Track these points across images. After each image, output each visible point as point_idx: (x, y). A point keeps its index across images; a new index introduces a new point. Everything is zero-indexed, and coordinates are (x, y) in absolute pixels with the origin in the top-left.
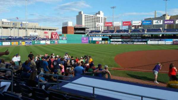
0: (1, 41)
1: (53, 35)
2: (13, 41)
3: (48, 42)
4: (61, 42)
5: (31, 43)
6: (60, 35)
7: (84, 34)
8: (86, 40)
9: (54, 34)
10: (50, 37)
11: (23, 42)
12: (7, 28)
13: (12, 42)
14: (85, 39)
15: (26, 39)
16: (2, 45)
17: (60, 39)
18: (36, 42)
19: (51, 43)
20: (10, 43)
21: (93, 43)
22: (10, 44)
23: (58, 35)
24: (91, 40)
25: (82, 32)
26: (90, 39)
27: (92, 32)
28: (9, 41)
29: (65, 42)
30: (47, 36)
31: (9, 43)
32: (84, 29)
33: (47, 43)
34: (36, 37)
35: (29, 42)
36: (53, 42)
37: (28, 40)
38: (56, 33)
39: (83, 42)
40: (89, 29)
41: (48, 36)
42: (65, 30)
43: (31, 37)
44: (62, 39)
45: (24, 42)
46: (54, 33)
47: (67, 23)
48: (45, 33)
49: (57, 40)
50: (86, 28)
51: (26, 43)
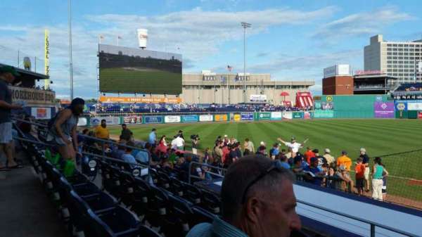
0: (197, 114)
1: (301, 99)
2: (218, 114)
3: (289, 115)
4: (318, 114)
5: (251, 116)
6: (317, 98)
7: (382, 92)
8: (386, 110)
9: (303, 97)
10: (293, 104)
11: (236, 116)
12: (209, 87)
13: (216, 116)
14: (384, 106)
15: (241, 110)
16: (199, 121)
17: (315, 108)
19: (294, 117)
20: (212, 116)
21: (409, 118)
22: (212, 119)
23: (312, 97)
24: (403, 109)
25: (376, 87)
26: (401, 107)
27: (403, 87)
28: (211, 114)
29: (329, 114)
30: (286, 102)
31: (210, 118)
32: (381, 81)
33: (284, 116)
34: (265, 104)
35: (247, 114)
36: (300, 114)
37: (245, 110)
38: (309, 93)
40: (395, 79)
41: (290, 102)
42: (330, 85)
43: (252, 104)
44: (322, 108)
45: (239, 116)
46: (303, 95)
47: (334, 69)
48: (284, 94)
49: (310, 109)
50: (388, 78)
51: (243, 116)
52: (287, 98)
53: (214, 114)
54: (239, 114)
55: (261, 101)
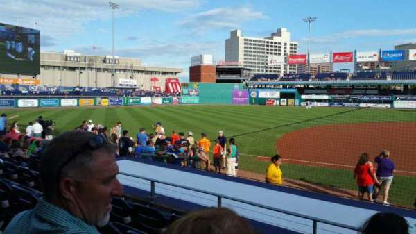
0: (59, 98)
1: (170, 85)
2: (83, 98)
3: (158, 101)
4: (185, 100)
5: (120, 101)
6: (185, 85)
7: (239, 81)
8: (243, 96)
9: (172, 83)
10: (163, 89)
11: (103, 100)
12: (74, 69)
13: (81, 100)
14: (240, 93)
15: (111, 94)
16: (60, 105)
17: (183, 94)
18: (131, 101)
19: (163, 102)
20: (76, 101)
21: (260, 104)
22: (76, 104)
23: (180, 83)
24: (255, 96)
25: (234, 77)
26: (253, 95)
27: (256, 77)
28: (75, 98)
29: (196, 101)
30: (156, 88)
31: (74, 102)
32: (238, 71)
33: (154, 101)
34: (134, 89)
35: (116, 99)
36: (169, 99)
37: (115, 95)
38: (177, 80)
39: (235, 102)
40: (250, 70)
41: (159, 88)
42: (196, 73)
43: (122, 89)
44: (189, 94)
45: (107, 100)
46: (172, 81)
47: (200, 58)
48: (154, 80)
49: (179, 95)
50: (244, 69)
51: (111, 101)
52: (157, 84)
53: (78, 98)
54: (108, 98)
55: (131, 86)
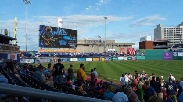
0: (85, 57)
1: (130, 51)
2: (94, 57)
3: (126, 58)
4: (138, 58)
5: (109, 59)
6: (138, 51)
7: (166, 48)
8: (168, 56)
9: (131, 50)
10: (126, 53)
11: (103, 58)
12: (88, 45)
13: (94, 58)
14: (167, 54)
15: (105, 56)
16: (86, 61)
17: (137, 55)
18: (114, 58)
19: (128, 59)
20: (92, 59)
22: (92, 60)
23: (135, 51)
24: (176, 56)
25: (163, 46)
26: (175, 55)
27: (176, 46)
28: (91, 57)
29: (144, 58)
30: (123, 52)
31: (91, 59)
32: (165, 43)
33: (124, 59)
34: (114, 53)
35: (108, 58)
36: (131, 58)
37: (107, 56)
38: (133, 48)
39: (165, 59)
40: (172, 43)
41: (125, 52)
42: (143, 45)
43: (109, 53)
44: (140, 55)
45: (104, 58)
46: (131, 49)
47: (145, 38)
48: (123, 49)
49: (135, 56)
50: (169, 42)
51: (106, 59)
53: (93, 58)
54: (104, 57)
55: (113, 52)
